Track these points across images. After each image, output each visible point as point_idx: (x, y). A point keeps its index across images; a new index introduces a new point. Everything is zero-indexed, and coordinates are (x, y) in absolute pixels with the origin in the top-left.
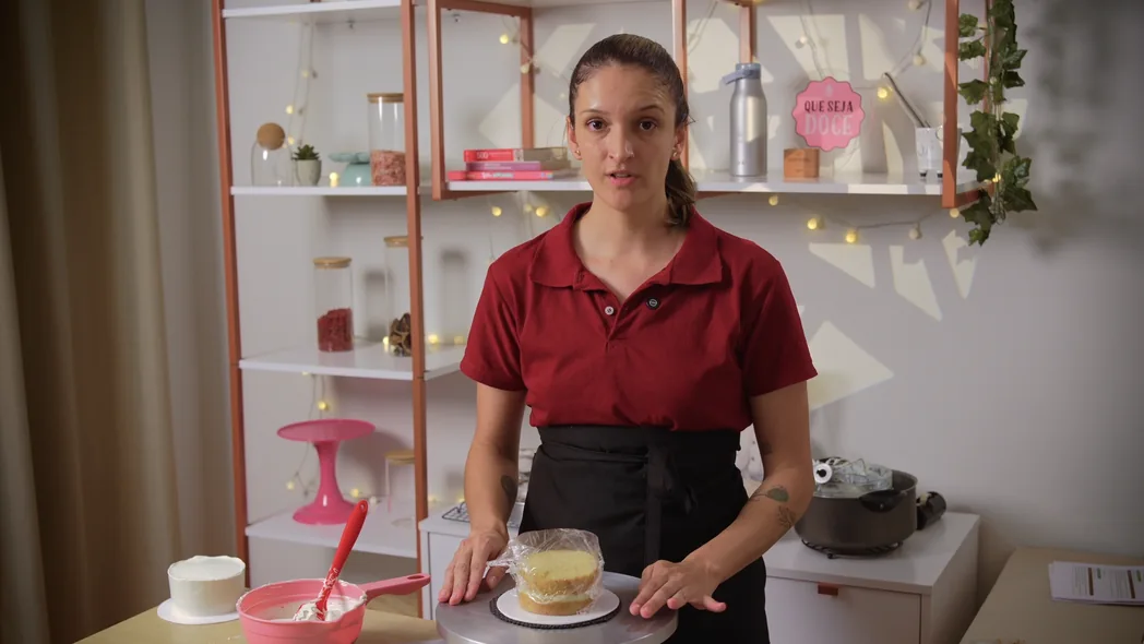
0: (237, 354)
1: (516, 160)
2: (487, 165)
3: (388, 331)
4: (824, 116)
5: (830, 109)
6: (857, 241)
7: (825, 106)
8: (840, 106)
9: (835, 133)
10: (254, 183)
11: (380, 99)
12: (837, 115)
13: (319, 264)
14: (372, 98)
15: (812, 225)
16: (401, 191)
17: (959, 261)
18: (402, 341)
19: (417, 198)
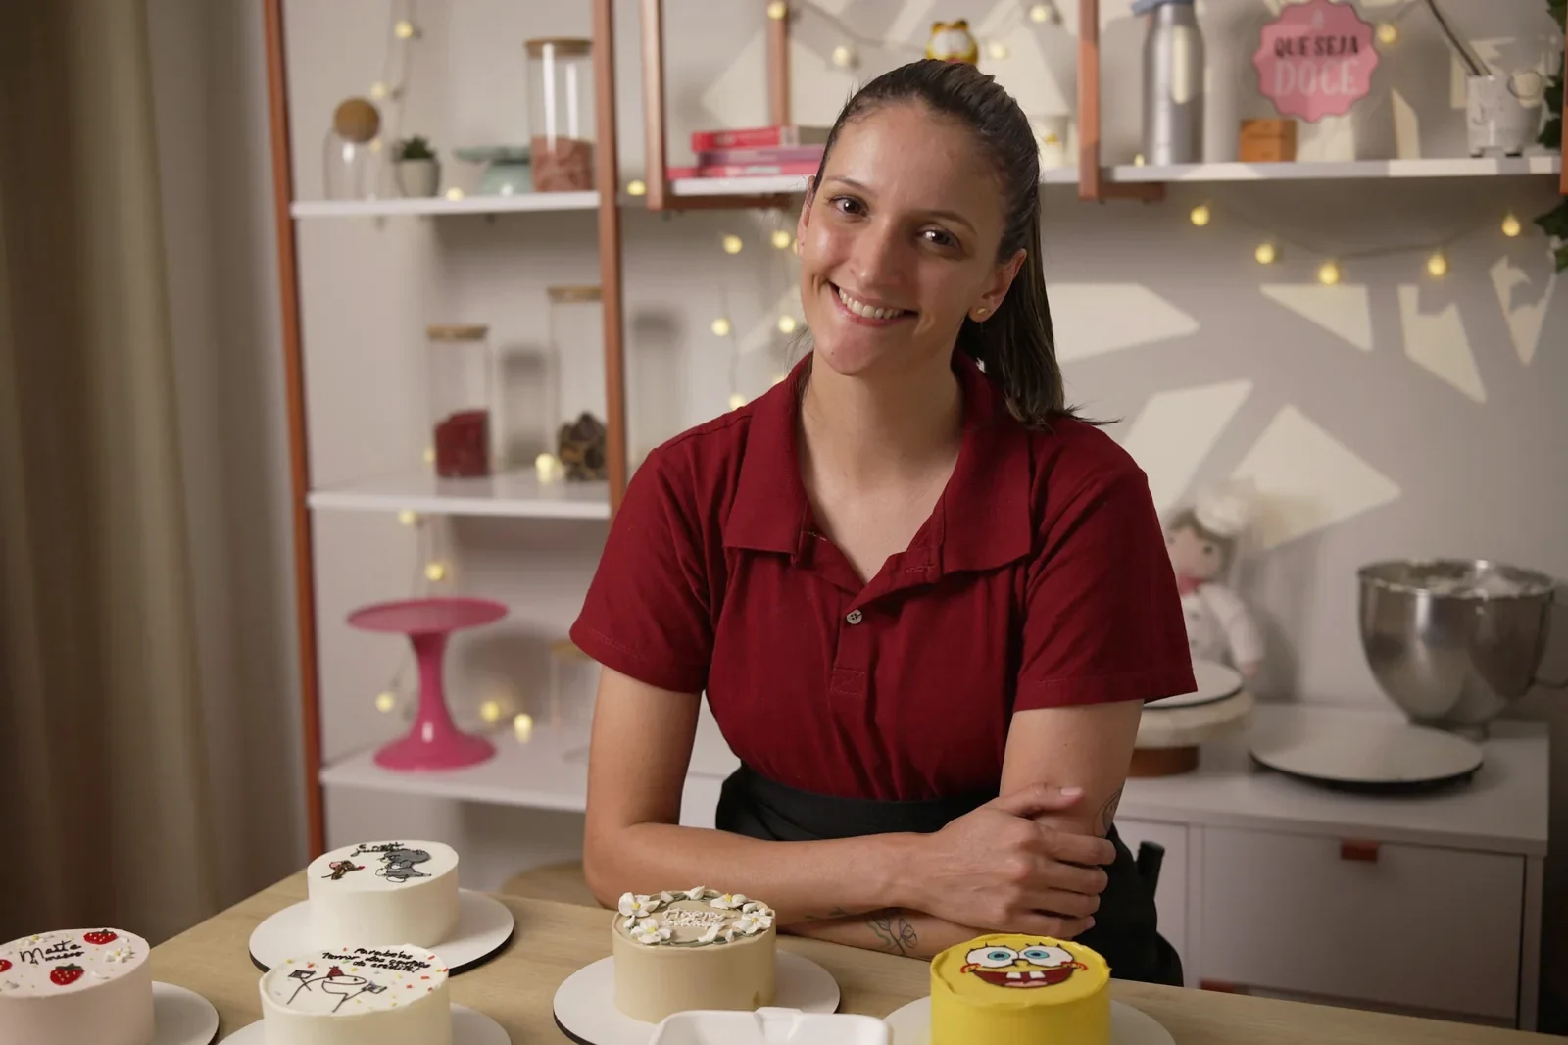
0: (303, 482)
1: (784, 145)
2: (734, 154)
3: (552, 440)
4: (1309, 63)
5: (1319, 51)
6: (1342, 280)
7: (1311, 46)
8: (1337, 45)
9: (1326, 91)
10: (329, 194)
11: (548, 51)
12: (1329, 61)
13: (436, 335)
14: (534, 49)
15: (1265, 255)
16: (587, 200)
17: (1514, 306)
18: (579, 456)
19: (618, 211)
